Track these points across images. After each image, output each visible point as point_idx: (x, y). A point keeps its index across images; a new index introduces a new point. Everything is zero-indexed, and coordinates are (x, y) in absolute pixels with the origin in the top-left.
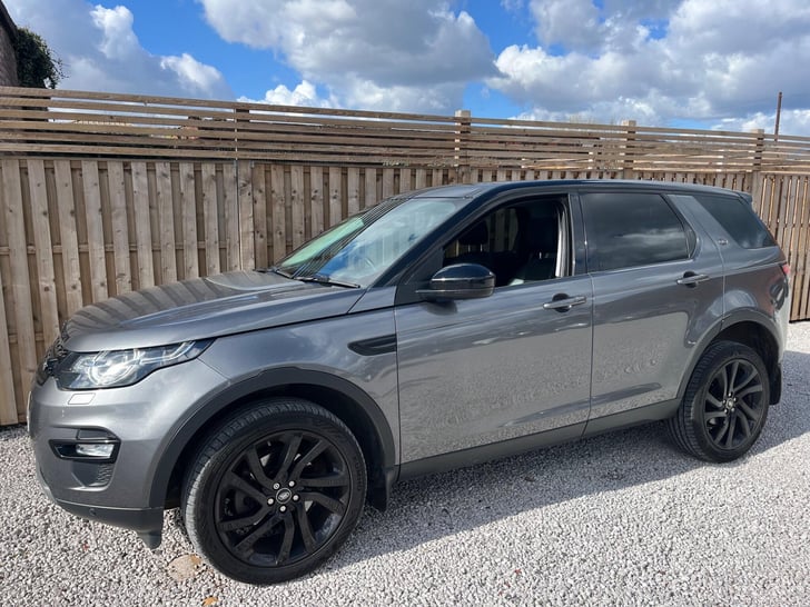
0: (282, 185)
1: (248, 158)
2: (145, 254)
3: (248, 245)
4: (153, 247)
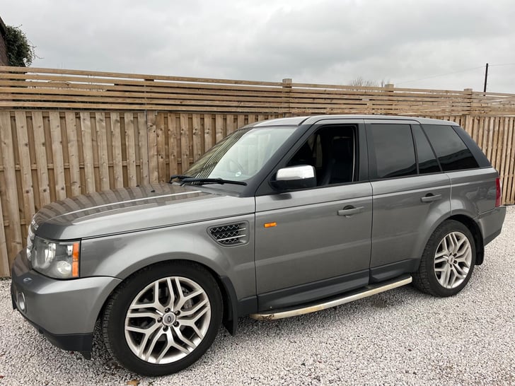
0: (175, 126)
1: (153, 109)
2: (89, 170)
3: (153, 163)
4: (94, 165)
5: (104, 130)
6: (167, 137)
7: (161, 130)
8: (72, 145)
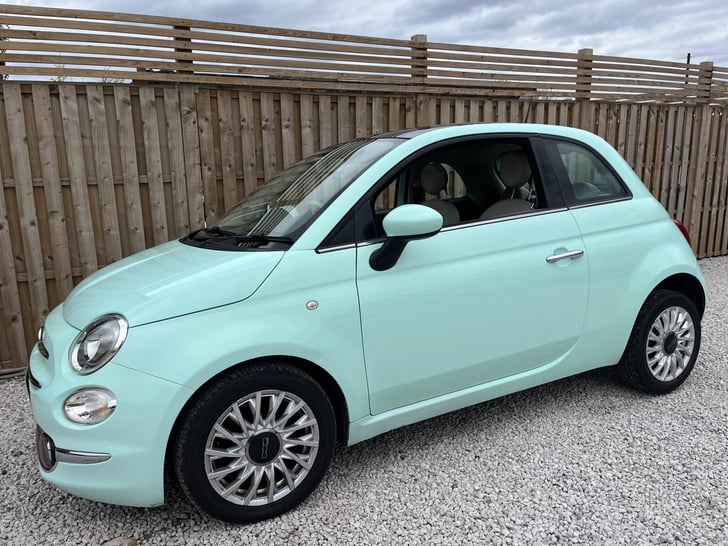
0: (230, 113)
1: (191, 81)
2: (79, 190)
3: (195, 179)
4: (87, 181)
5: (103, 119)
6: (217, 134)
7: (207, 119)
8: (46, 145)
